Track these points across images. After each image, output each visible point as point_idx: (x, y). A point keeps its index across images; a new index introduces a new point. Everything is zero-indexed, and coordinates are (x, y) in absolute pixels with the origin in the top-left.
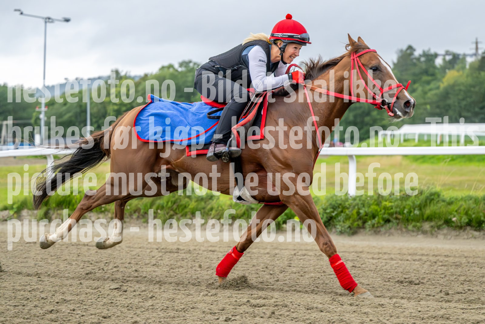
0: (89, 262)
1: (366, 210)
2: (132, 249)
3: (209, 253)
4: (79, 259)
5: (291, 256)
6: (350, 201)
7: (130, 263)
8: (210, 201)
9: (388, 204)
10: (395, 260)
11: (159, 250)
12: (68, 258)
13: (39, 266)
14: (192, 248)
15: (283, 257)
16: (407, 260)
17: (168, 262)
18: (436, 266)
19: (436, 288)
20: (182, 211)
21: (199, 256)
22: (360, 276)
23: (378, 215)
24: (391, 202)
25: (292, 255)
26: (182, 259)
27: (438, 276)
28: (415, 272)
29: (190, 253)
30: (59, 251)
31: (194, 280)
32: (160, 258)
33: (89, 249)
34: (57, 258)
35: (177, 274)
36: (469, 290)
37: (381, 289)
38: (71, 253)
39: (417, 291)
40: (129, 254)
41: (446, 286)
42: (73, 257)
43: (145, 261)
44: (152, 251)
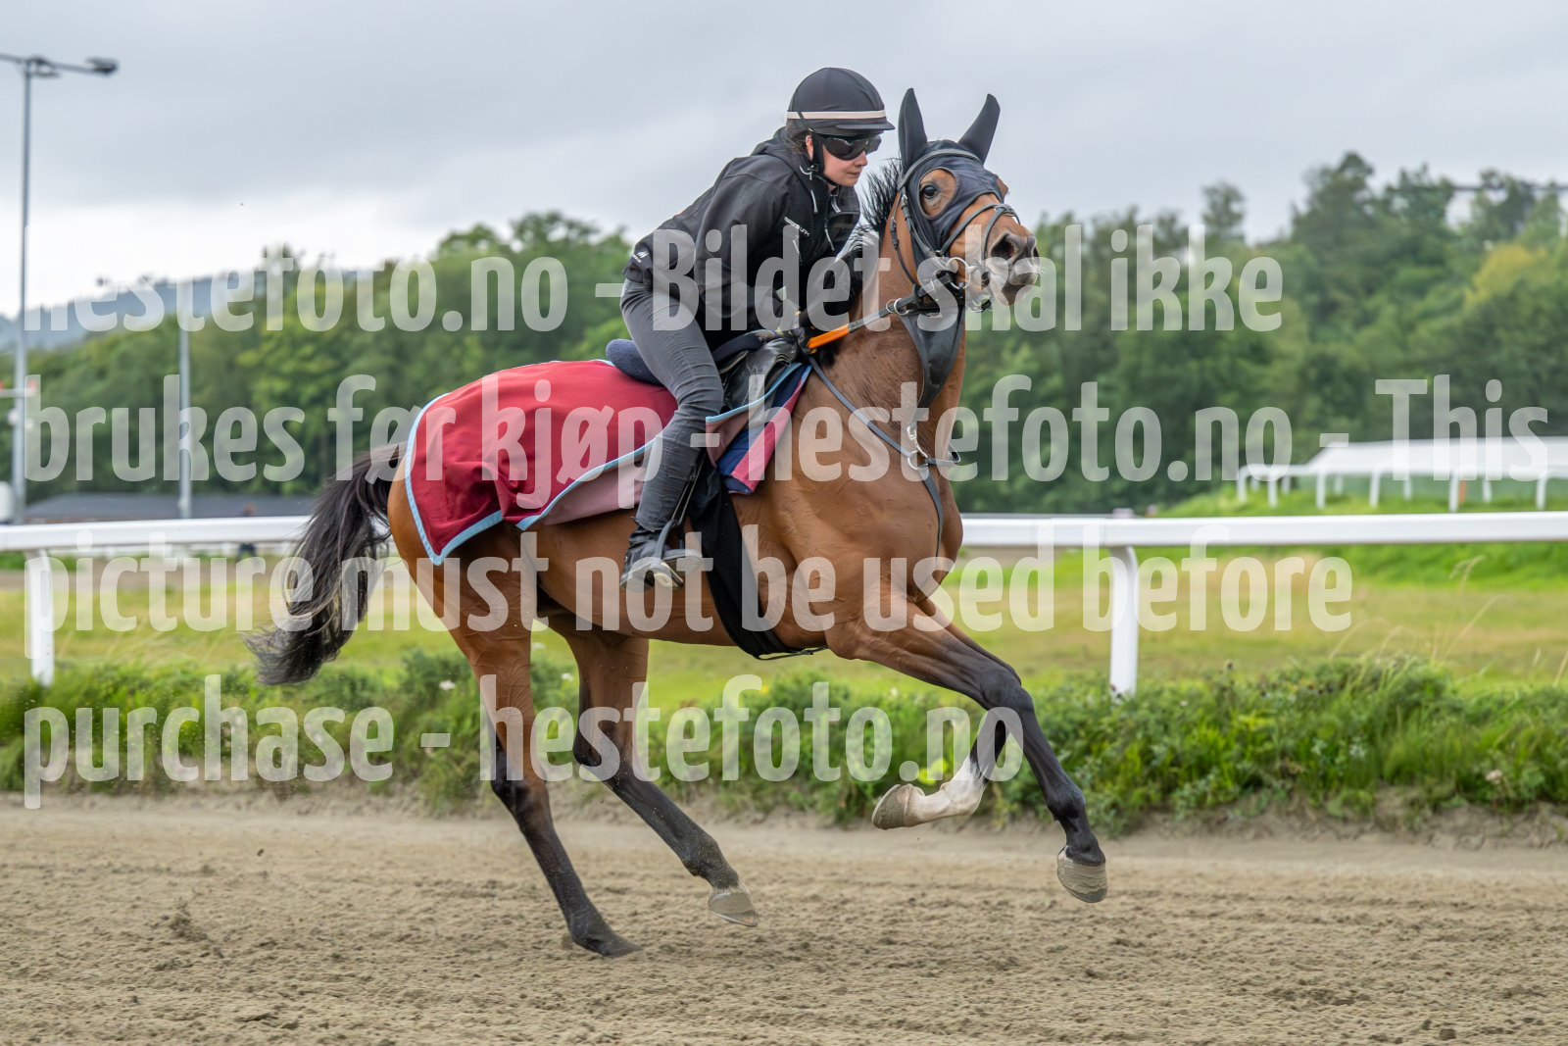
1: (1177, 742)
2: (327, 885)
3: (604, 898)
5: (899, 908)
6: (1117, 714)
9: (1253, 722)
10: (1273, 921)
11: (425, 887)
12: (96, 915)
15: (871, 909)
16: (1317, 921)
17: (452, 929)
18: (1417, 941)
19: (1411, 1013)
22: (1142, 974)
23: (1218, 764)
24: (1264, 715)
25: (900, 904)
26: (506, 916)
27: (1421, 975)
28: (1339, 960)
29: (535, 898)
30: (64, 890)
31: (541, 989)
32: (427, 916)
33: (171, 884)
34: (57, 915)
35: (484, 970)
36: (1528, 1020)
37: (1214, 1019)
38: (107, 899)
39: (1342, 1026)
40: (315, 902)
41: (1447, 1007)
42: (113, 912)
43: (369, 924)
44: (398, 892)
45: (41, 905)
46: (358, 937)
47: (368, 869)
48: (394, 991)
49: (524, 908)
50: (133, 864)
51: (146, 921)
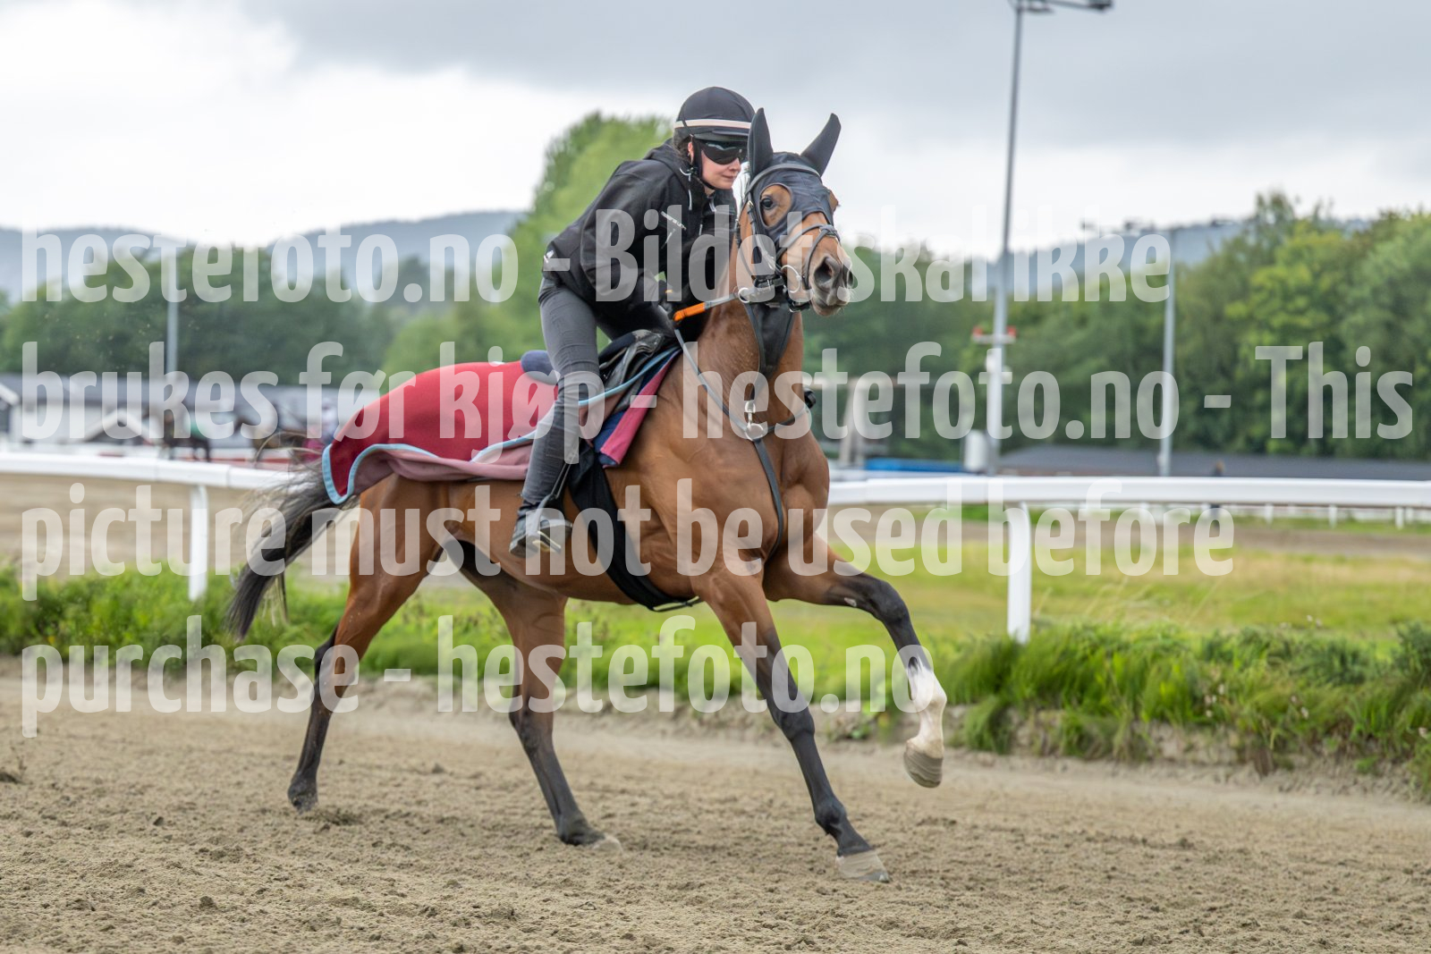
0: (1149, 901)
2: (1312, 867)
7: (1300, 916)
11: (1417, 875)
12: (1068, 883)
30: (1037, 856)
33: (1148, 856)
40: (1299, 884)
42: (1089, 881)
43: (1357, 911)
44: (1388, 878)
45: (1013, 869)
46: (1345, 923)
47: (1354, 853)
50: (1107, 833)
51: (1122, 893)
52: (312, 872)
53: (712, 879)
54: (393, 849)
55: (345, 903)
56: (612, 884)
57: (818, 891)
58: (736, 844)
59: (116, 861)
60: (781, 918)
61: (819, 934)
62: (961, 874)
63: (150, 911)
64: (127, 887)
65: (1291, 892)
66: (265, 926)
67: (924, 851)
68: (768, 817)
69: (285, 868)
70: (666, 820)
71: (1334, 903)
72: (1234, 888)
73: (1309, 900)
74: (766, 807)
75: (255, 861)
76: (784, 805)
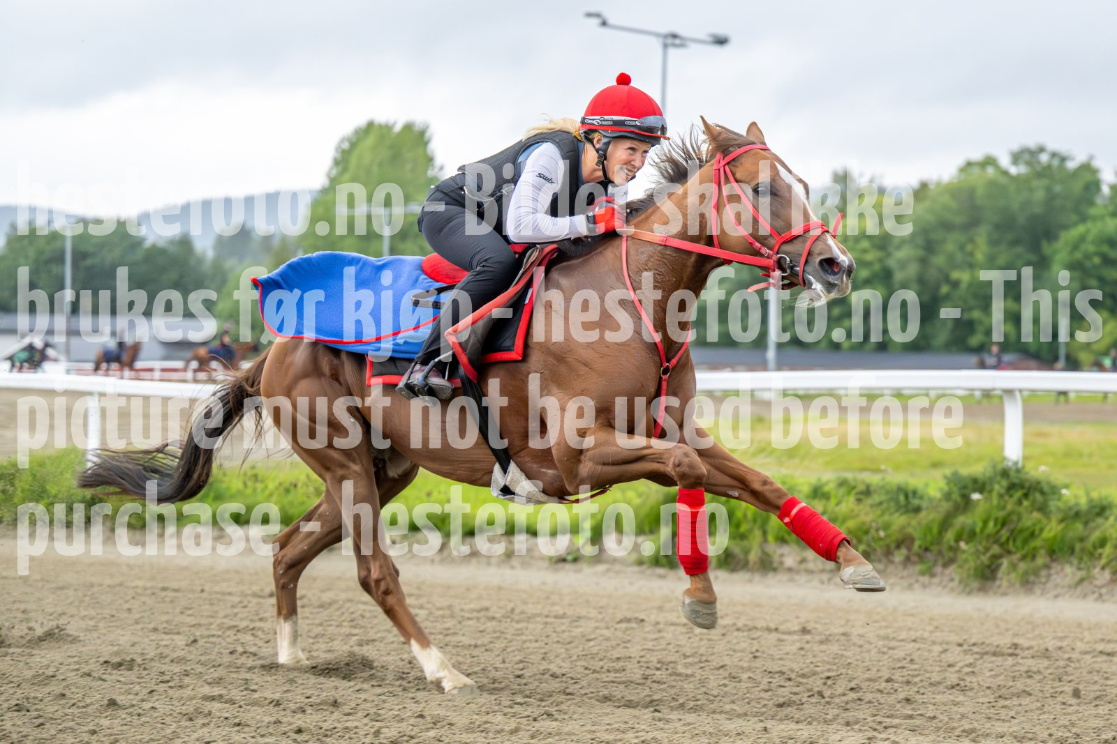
0: (784, 673)
2: (893, 644)
3: (1099, 659)
4: (757, 665)
7: (888, 681)
8: (1100, 520)
11: (965, 647)
13: (654, 681)
14: (1051, 644)
17: (989, 680)
20: (1023, 548)
21: (1072, 665)
29: (1048, 658)
30: (703, 643)
31: (1062, 729)
32: (970, 669)
33: (780, 640)
35: (1017, 713)
38: (734, 651)
40: (886, 657)
42: (740, 660)
43: (928, 675)
44: (946, 650)
45: (688, 654)
46: (921, 684)
47: (921, 632)
48: (954, 728)
49: (1041, 666)
50: (750, 624)
51: (765, 668)
52: (187, 675)
53: (476, 669)
54: (245, 655)
55: (213, 699)
56: (404, 676)
57: (552, 676)
58: (491, 642)
59: (43, 673)
60: (527, 697)
61: (556, 708)
62: (651, 659)
63: (70, 710)
64: (52, 693)
65: (881, 664)
66: (156, 718)
67: (624, 642)
68: (511, 621)
69: (166, 673)
70: (439, 626)
71: (911, 670)
72: (842, 662)
73: (894, 669)
74: (509, 614)
75: (145, 669)
76: (522, 613)
